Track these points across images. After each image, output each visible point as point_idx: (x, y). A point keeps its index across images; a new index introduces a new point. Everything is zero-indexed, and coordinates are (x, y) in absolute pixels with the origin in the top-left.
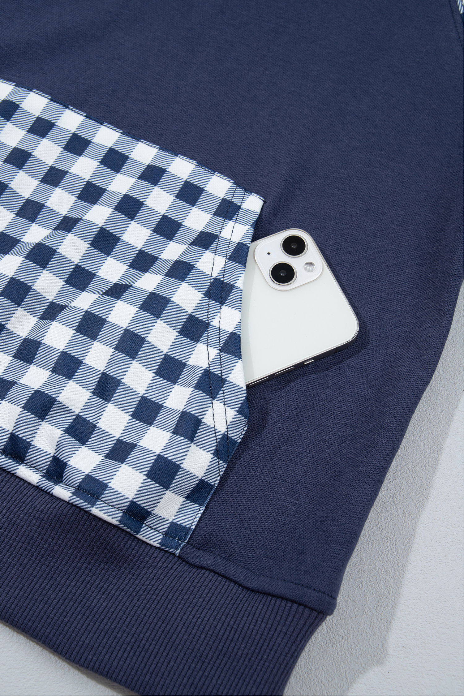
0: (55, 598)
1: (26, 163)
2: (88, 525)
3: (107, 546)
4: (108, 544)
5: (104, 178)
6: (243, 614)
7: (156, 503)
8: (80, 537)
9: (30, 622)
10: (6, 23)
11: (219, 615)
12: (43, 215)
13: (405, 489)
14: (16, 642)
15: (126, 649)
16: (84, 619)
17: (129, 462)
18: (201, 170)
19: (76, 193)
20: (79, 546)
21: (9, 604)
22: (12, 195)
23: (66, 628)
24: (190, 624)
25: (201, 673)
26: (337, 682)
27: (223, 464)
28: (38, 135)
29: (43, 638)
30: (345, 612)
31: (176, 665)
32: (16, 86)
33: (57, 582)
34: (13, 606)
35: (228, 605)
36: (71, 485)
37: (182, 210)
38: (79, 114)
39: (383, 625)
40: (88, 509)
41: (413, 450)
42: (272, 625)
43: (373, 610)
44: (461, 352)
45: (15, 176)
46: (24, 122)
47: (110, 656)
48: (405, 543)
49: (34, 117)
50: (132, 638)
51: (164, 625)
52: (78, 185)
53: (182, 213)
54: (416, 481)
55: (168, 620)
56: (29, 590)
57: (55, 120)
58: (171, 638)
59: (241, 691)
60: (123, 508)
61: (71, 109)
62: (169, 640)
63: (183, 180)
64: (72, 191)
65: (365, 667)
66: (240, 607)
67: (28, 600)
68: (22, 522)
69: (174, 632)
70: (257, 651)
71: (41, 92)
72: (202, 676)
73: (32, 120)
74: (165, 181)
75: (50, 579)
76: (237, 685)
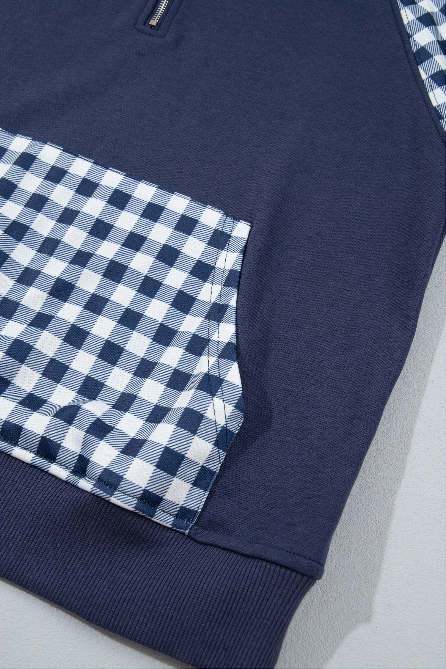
0: (84, 576)
1: (44, 206)
2: (108, 512)
3: (126, 529)
4: (127, 527)
5: (111, 215)
6: (242, 578)
7: (166, 489)
8: (102, 522)
9: (65, 597)
10: (22, 86)
11: (222, 580)
12: (60, 250)
13: (384, 469)
14: (57, 616)
15: (146, 615)
16: (109, 591)
17: (141, 455)
18: (194, 204)
19: (87, 229)
20: (103, 530)
21: (46, 583)
22: (33, 235)
23: (95, 599)
24: (198, 589)
25: (209, 632)
26: (332, 638)
27: (222, 453)
28: (53, 182)
29: (76, 610)
30: (337, 578)
31: (189, 626)
32: (33, 140)
33: (85, 562)
34: (50, 584)
35: (229, 571)
36: (93, 478)
37: (180, 239)
38: (87, 161)
39: (370, 588)
40: (108, 499)
41: (391, 435)
42: (268, 588)
43: (361, 575)
44: (429, 348)
45: (34, 219)
46: (41, 171)
47: (133, 622)
48: (387, 516)
49: (49, 166)
50: (150, 606)
51: (176, 592)
52: (89, 222)
53: (180, 241)
54: (394, 462)
55: (179, 587)
56: (62, 569)
57: (68, 167)
58: (183, 603)
59: (243, 645)
60: (137, 496)
61: (81, 157)
62: (181, 605)
63: (179, 214)
64: (84, 228)
65: (356, 624)
66: (239, 572)
67: (62, 578)
68: (54, 512)
69: (185, 598)
70: (256, 610)
71: (54, 144)
72: (211, 634)
73: (47, 169)
74: (164, 217)
75: (80, 560)
76: (240, 639)
